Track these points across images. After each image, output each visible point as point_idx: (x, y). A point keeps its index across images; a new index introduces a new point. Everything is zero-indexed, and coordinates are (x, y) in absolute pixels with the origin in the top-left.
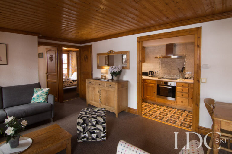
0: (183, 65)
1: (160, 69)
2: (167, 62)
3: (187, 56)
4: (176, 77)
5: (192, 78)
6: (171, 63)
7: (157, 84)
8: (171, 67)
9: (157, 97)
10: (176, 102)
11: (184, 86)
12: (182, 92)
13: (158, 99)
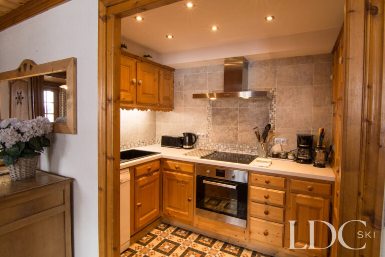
0: (267, 118)
1: (211, 128)
2: (227, 109)
3: (275, 93)
4: (250, 151)
5: (290, 157)
6: (237, 112)
7: (196, 176)
8: (236, 124)
9: (197, 214)
10: (247, 232)
11: (272, 183)
12: (266, 203)
13: (198, 219)
